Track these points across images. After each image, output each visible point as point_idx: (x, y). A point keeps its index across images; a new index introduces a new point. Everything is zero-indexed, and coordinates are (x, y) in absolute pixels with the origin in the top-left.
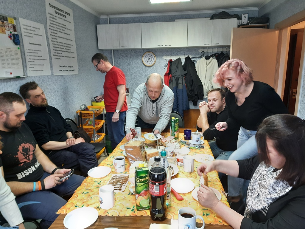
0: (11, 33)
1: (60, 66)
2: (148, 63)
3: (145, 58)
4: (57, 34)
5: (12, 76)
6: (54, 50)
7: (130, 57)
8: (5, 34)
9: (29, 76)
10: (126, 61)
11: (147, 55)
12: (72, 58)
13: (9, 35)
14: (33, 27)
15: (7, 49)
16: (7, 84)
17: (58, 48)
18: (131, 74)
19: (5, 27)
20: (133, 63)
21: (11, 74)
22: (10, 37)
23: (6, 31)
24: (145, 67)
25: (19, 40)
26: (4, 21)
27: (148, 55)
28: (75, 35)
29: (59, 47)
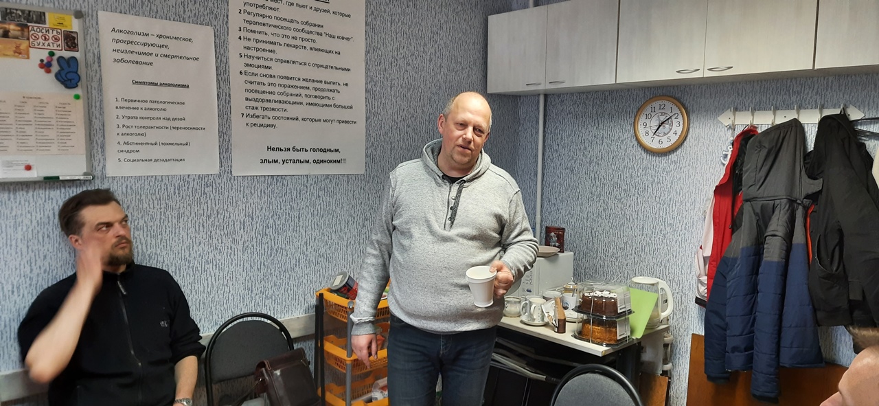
0: (52, 54)
1: (270, 148)
2: (657, 139)
3: (648, 121)
4: (273, 51)
5: (33, 175)
6: (247, 99)
7: (595, 118)
8: (28, 58)
9: (113, 178)
10: (583, 131)
11: (653, 110)
12: (335, 124)
13: (42, 61)
14: (160, 36)
15: (24, 100)
16: (12, 196)
17: (273, 93)
18: (595, 178)
19: (28, 39)
20: (605, 140)
21: (28, 168)
22: (46, 66)
23: (30, 49)
24: (644, 155)
25: (76, 73)
26: (29, 24)
27: (657, 108)
28: (367, 52)
29: (277, 89)
